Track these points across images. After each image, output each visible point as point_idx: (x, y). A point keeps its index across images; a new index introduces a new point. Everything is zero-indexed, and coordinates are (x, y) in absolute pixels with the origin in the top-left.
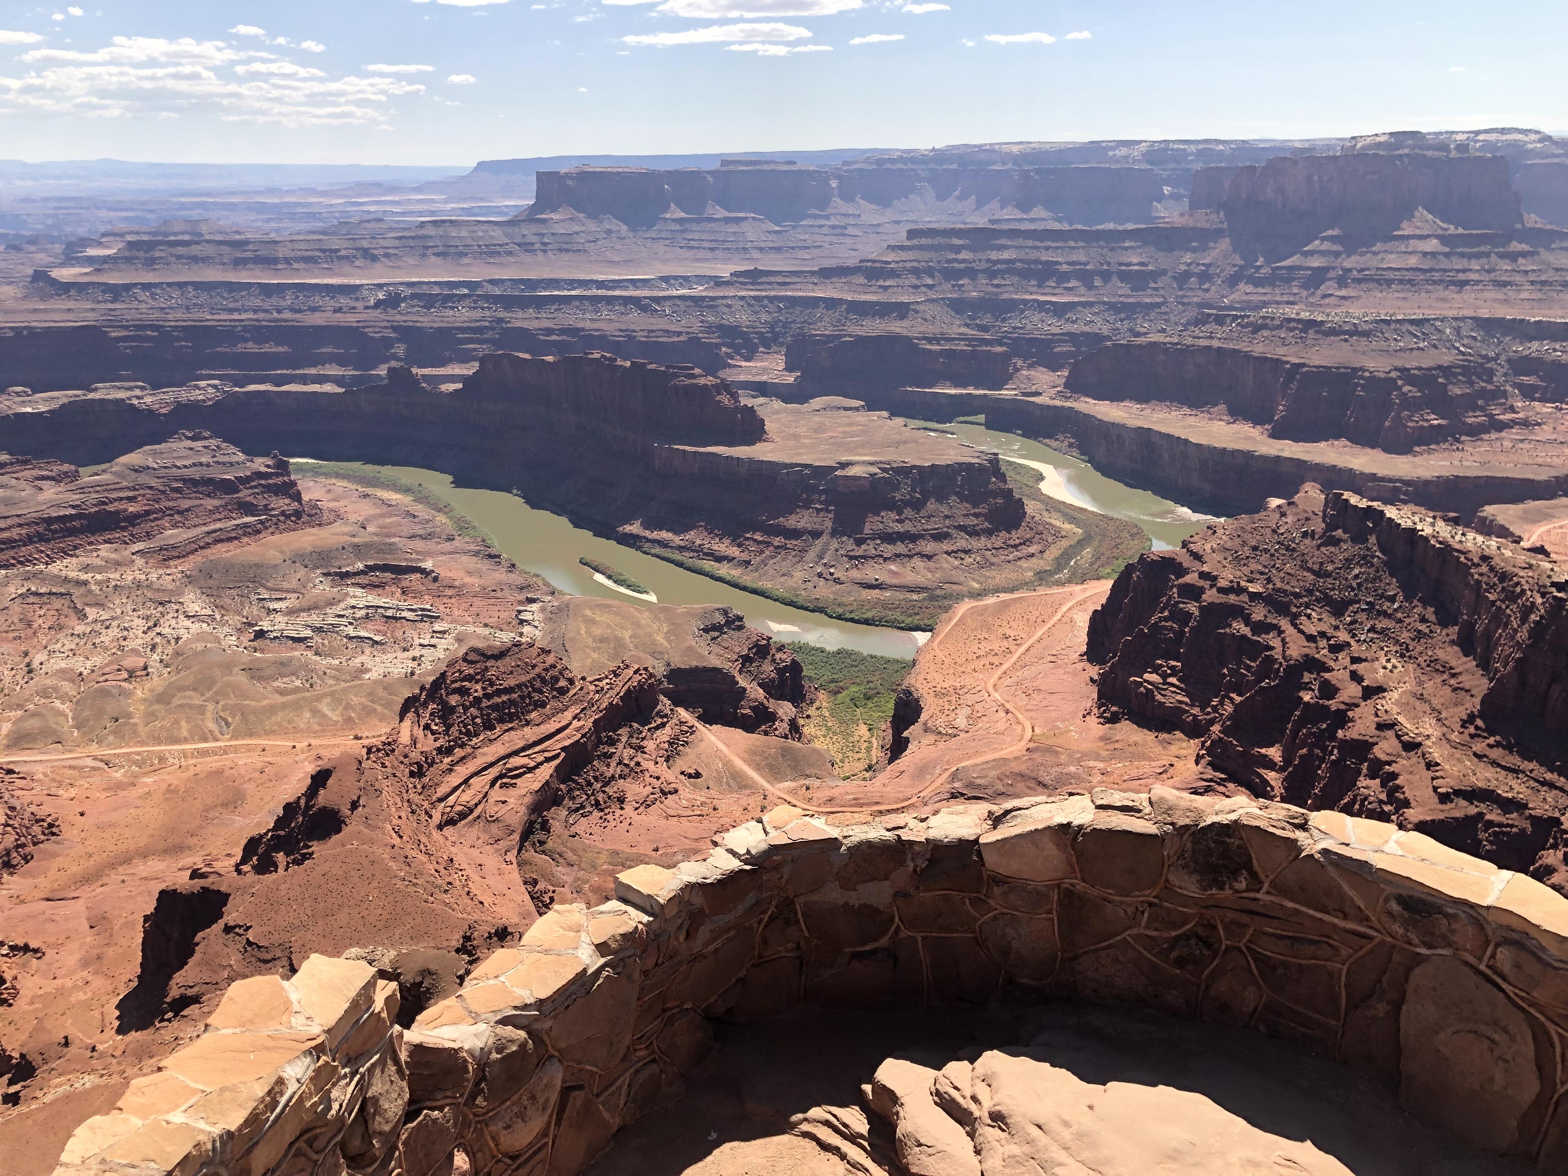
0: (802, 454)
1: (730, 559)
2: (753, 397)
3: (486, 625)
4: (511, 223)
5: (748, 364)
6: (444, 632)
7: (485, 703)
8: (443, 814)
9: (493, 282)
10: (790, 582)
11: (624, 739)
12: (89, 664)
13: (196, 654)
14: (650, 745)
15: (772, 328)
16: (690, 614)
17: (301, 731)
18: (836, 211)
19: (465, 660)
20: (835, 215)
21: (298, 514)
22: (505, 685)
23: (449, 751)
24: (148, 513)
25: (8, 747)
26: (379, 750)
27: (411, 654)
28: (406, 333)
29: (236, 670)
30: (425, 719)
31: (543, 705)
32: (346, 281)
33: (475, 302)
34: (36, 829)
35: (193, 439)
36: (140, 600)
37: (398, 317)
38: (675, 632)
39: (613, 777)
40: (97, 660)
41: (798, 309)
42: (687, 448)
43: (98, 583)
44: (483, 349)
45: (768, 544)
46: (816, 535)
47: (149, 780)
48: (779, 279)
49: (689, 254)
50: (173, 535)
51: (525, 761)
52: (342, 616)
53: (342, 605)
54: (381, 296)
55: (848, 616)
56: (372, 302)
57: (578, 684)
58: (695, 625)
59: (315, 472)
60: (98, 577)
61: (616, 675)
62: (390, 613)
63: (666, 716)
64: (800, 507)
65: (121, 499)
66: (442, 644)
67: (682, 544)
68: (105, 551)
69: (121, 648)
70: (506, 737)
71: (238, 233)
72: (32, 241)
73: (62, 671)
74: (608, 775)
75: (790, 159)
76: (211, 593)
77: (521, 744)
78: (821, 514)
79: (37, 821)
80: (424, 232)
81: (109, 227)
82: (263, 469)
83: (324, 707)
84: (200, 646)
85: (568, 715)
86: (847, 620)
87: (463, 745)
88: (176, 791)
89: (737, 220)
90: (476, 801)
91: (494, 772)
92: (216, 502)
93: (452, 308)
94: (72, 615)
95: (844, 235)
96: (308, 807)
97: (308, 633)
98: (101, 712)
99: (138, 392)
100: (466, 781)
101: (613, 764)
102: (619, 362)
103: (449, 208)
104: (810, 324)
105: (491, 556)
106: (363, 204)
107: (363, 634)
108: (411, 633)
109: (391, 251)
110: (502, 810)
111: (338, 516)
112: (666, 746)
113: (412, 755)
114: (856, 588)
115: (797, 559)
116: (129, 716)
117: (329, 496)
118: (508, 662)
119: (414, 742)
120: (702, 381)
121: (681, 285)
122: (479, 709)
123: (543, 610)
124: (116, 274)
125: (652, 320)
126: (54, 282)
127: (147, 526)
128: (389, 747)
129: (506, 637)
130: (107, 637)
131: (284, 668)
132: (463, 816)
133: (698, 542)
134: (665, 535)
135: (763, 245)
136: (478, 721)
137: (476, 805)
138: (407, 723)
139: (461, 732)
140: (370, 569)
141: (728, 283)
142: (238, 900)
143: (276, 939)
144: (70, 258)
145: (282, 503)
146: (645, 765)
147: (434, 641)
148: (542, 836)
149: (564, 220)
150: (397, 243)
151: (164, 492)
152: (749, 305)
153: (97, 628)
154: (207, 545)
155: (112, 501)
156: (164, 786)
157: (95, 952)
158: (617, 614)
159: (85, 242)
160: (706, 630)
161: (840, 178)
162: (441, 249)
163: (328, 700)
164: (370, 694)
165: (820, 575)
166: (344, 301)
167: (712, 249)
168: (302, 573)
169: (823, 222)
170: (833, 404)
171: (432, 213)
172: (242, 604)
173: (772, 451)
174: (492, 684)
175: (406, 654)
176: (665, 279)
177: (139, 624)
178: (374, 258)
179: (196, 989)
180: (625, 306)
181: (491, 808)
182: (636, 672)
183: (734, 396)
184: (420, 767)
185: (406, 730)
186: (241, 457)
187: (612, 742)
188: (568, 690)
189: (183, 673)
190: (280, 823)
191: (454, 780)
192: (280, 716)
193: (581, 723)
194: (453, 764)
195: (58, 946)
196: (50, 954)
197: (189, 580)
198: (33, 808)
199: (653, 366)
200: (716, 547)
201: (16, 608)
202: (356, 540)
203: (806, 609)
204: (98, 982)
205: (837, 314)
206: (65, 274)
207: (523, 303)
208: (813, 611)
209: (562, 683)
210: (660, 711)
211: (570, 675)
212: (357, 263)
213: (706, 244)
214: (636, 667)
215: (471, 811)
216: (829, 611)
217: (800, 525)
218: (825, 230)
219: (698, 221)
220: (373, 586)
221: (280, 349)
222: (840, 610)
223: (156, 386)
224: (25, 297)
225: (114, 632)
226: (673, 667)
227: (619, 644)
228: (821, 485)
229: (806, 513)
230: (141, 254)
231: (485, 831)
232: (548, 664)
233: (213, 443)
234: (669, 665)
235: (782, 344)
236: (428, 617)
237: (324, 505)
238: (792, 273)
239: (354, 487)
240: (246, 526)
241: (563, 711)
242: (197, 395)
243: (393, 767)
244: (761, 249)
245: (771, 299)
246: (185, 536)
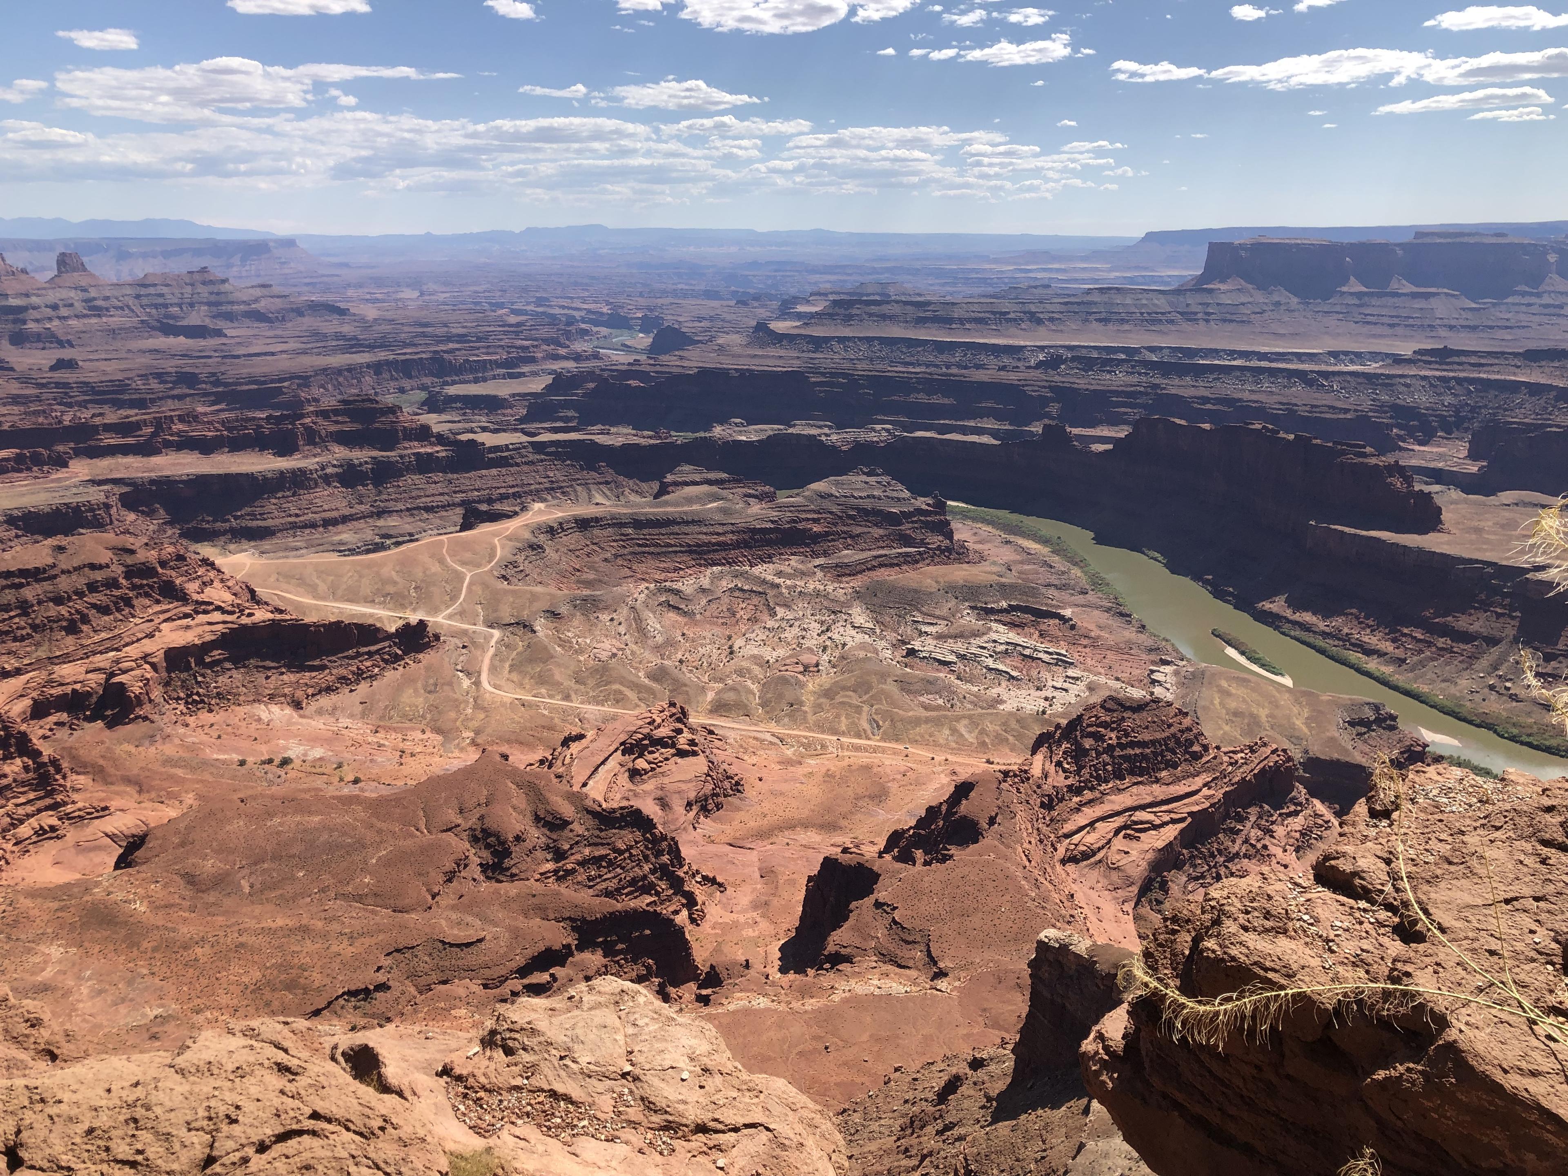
0: (1486, 550)
1: (1381, 654)
2: (1427, 483)
3: (1117, 679)
4: (1178, 292)
5: (1422, 448)
6: (1077, 679)
7: (1118, 752)
8: (1067, 850)
9: (1152, 349)
10: (1453, 690)
11: (1253, 819)
12: (775, 654)
13: (858, 660)
14: (1280, 831)
15: (1457, 412)
16: (1335, 703)
17: (940, 746)
18: (1552, 288)
19: (1102, 707)
20: (1550, 292)
21: (949, 550)
22: (1140, 738)
23: (1078, 791)
24: (827, 534)
25: (711, 711)
26: (1015, 776)
27: (1044, 693)
28: (1062, 393)
29: (889, 680)
30: (1059, 755)
31: (1175, 766)
32: (1011, 342)
33: (1133, 367)
34: (727, 784)
35: (868, 474)
36: (818, 607)
37: (1057, 378)
38: (1317, 718)
39: (1237, 855)
40: (781, 652)
41: (1492, 393)
42: (1347, 530)
43: (787, 587)
44: (1135, 414)
45: (1429, 644)
46: (1492, 641)
47: (812, 762)
48: (1473, 360)
49: (1366, 329)
50: (849, 555)
51: (1151, 817)
52: (984, 648)
53: (985, 638)
54: (1041, 357)
55: (1524, 738)
56: (1032, 363)
57: (1212, 753)
58: (1340, 717)
59: (964, 515)
60: (788, 582)
61: (1253, 751)
62: (1027, 652)
63: (1300, 804)
64: (1476, 609)
65: (808, 519)
66: (1074, 689)
67: (1327, 630)
68: (794, 561)
69: (800, 645)
70: (1134, 789)
71: (920, 295)
72: (756, 298)
73: (754, 657)
74: (1234, 851)
75: (1500, 231)
76: (875, 610)
77: (1149, 799)
78: (1502, 620)
79: (728, 777)
80: (1089, 298)
81: (815, 289)
82: (924, 507)
83: (962, 727)
84: (862, 654)
85: (1199, 781)
86: (1522, 743)
87: (1092, 789)
88: (833, 776)
89: (1427, 296)
90: (1100, 844)
91: (1119, 821)
92: (881, 532)
93: (1109, 372)
94: (766, 612)
95: (1559, 315)
96: (950, 813)
97: (952, 658)
98: (780, 696)
99: (826, 430)
100: (1092, 824)
101: (1239, 842)
102: (1282, 435)
103: (1112, 276)
104: (1506, 410)
105: (1122, 615)
106: (1030, 271)
107: (1001, 667)
108: (1045, 675)
109: (1056, 316)
110: (1124, 861)
111: (982, 558)
112: (1298, 835)
113: (1045, 787)
114: (1536, 709)
115: (1464, 666)
116: (801, 703)
117: (975, 538)
118: (1145, 716)
119: (1046, 776)
120: (1373, 461)
121: (1352, 362)
122: (1112, 757)
123: (1176, 673)
124: (820, 328)
125: (1317, 395)
126: (772, 333)
127: (825, 546)
128: (1023, 775)
129: (1137, 693)
130: (790, 634)
131: (930, 686)
132: (1086, 856)
133: (1346, 630)
134: (1307, 617)
135: (1453, 323)
136: (1109, 768)
137: (1099, 849)
138: (1039, 758)
139: (1091, 776)
140: (1012, 608)
141: (1409, 361)
142: (887, 882)
143: (918, 924)
144: (785, 313)
145: (936, 540)
146: (1273, 849)
147: (1066, 685)
148: (1160, 895)
149: (1231, 291)
150: (1063, 308)
151: (840, 518)
152: (1431, 385)
153: (784, 624)
154: (873, 568)
155: (801, 520)
156: (824, 770)
157: (764, 898)
158: (1253, 690)
159: (796, 300)
160: (1352, 724)
161: (1559, 251)
162: (1103, 315)
163: (965, 722)
164: (1005, 724)
165: (1492, 688)
166: (1006, 360)
167: (1392, 326)
168: (952, 603)
169: (1533, 300)
170: (1527, 500)
171: (1096, 281)
172: (899, 623)
173: (1448, 543)
174: (1127, 735)
175: (1039, 693)
176: (1334, 354)
177: (815, 627)
178: (1039, 322)
179: (848, 950)
180: (1289, 379)
181: (1114, 857)
182: (1273, 752)
183: (1409, 481)
184: (1051, 800)
185: (1038, 764)
186: (906, 494)
187: (1241, 819)
188: (1201, 757)
189: (846, 675)
190: (921, 823)
191: (1081, 820)
192: (923, 729)
193: (1211, 792)
194: (1081, 805)
195: (736, 885)
196: (730, 891)
197: (858, 595)
198: (725, 766)
199: (1319, 441)
200: (1366, 639)
201: (726, 600)
202: (1003, 580)
203: (1470, 722)
204: (764, 925)
205: (1542, 401)
206: (780, 326)
207: (1181, 370)
208: (1478, 726)
209: (1196, 748)
210: (1294, 798)
211: (1205, 742)
212: (1023, 326)
213: (1386, 320)
214: (1274, 746)
215: (1094, 854)
216: (1499, 729)
217: (1473, 628)
218: (1534, 309)
219: (1380, 295)
220: (1012, 625)
221: (946, 401)
222: (1515, 731)
223: (840, 426)
224: (748, 345)
225: (795, 631)
226: (1311, 754)
227: (1255, 721)
228: (1505, 586)
229: (1483, 616)
230: (842, 311)
231: (1105, 877)
232: (1184, 726)
233: (885, 479)
234: (1306, 752)
235: (1466, 430)
236: (1062, 662)
237: (970, 545)
238: (1490, 354)
239: (998, 532)
240: (907, 555)
241: (1194, 776)
242: (873, 437)
243: (1027, 794)
244: (1451, 328)
245: (1459, 381)
246: (857, 557)
